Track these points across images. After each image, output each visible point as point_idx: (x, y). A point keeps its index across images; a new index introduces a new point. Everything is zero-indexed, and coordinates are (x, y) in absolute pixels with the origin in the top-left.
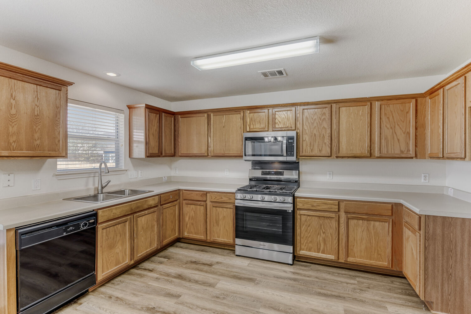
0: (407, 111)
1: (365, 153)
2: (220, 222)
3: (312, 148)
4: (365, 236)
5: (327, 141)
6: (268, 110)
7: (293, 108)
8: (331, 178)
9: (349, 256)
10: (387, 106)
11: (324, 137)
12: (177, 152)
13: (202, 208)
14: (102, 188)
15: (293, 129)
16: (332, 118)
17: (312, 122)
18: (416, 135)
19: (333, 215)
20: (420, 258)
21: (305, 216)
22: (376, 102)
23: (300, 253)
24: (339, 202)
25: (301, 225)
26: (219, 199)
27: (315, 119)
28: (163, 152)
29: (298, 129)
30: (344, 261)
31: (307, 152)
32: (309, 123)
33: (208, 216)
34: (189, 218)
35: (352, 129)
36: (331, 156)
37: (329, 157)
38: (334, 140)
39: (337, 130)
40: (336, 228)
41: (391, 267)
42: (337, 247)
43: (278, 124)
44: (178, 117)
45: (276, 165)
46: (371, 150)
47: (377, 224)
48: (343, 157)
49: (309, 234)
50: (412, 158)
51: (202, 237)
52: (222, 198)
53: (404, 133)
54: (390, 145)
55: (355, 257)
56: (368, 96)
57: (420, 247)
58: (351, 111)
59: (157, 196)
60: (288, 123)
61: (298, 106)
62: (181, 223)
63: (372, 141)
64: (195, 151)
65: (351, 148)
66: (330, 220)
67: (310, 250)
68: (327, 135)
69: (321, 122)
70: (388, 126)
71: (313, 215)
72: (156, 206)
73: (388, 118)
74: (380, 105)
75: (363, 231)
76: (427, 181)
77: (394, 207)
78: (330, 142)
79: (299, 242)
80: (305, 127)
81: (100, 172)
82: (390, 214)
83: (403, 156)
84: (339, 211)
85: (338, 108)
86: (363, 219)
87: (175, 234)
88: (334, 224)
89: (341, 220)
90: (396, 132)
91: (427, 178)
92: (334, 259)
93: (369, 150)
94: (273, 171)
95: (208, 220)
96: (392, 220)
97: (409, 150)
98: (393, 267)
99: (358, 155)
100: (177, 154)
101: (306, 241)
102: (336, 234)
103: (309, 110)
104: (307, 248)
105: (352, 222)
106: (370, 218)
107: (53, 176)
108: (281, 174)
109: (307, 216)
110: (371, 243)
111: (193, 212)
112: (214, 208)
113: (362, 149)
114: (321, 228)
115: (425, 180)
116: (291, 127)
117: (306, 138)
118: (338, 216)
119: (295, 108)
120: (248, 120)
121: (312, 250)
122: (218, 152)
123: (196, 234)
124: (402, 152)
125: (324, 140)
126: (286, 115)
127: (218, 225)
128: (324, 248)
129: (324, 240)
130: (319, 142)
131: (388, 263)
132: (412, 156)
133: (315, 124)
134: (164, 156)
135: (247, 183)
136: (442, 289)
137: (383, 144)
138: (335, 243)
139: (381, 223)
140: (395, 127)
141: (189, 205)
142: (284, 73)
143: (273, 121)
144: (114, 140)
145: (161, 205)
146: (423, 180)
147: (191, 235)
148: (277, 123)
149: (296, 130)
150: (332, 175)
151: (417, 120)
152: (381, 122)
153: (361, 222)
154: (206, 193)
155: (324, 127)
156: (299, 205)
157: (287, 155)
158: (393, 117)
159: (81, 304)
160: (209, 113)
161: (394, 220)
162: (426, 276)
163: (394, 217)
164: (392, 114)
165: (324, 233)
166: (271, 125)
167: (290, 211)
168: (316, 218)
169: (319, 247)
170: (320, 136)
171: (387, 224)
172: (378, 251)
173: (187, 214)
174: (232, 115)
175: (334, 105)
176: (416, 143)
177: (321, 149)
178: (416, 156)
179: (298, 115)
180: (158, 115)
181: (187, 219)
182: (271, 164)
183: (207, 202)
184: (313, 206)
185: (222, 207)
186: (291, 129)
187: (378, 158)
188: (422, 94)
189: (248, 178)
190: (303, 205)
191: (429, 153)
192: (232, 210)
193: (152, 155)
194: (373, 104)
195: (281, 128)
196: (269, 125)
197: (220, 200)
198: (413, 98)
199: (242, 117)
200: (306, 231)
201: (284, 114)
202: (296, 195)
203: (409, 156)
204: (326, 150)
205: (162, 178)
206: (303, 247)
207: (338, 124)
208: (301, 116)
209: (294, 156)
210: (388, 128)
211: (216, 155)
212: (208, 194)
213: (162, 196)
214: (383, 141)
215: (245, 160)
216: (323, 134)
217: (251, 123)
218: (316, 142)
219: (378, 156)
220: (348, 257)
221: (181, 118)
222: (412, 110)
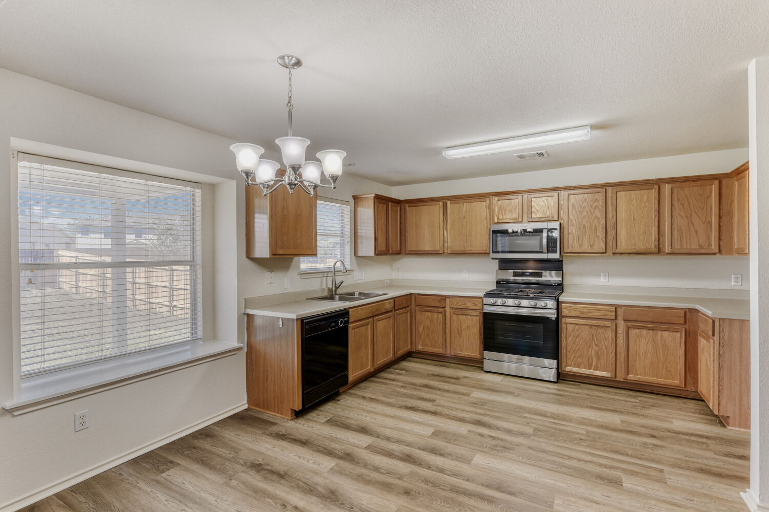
0: (708, 195)
1: (652, 248)
2: (464, 333)
3: (580, 242)
4: (650, 349)
5: (601, 233)
6: (523, 196)
7: (555, 194)
8: (607, 280)
9: (630, 372)
10: (681, 190)
11: (597, 229)
12: (403, 249)
13: (440, 315)
14: (337, 288)
15: (555, 219)
16: (607, 205)
17: (581, 210)
18: (719, 225)
19: (608, 323)
20: (713, 367)
21: (572, 325)
22: (666, 185)
23: (567, 370)
24: (616, 308)
25: (568, 336)
26: (461, 305)
27: (585, 207)
28: (390, 250)
29: (562, 219)
30: (624, 379)
31: (574, 248)
32: (576, 211)
33: (448, 325)
34: (424, 328)
35: (634, 219)
36: (606, 252)
37: (603, 253)
38: (610, 233)
39: (614, 220)
40: (612, 339)
41: (683, 386)
42: (614, 362)
43: (536, 214)
44: (405, 206)
45: (531, 264)
46: (659, 245)
47: (666, 334)
48: (621, 254)
49: (578, 347)
50: (715, 254)
51: (440, 351)
52: (465, 304)
53: (704, 223)
54: (685, 238)
55: (638, 375)
56: (654, 177)
57: (714, 355)
58: (633, 197)
59: (392, 300)
60: (548, 212)
61: (562, 191)
62: (414, 334)
63: (661, 233)
64: (427, 247)
65: (633, 242)
66: (605, 330)
67: (579, 367)
68: (601, 226)
69: (592, 210)
70: (683, 214)
71: (583, 323)
72: (391, 311)
73: (682, 204)
74: (672, 189)
75: (647, 343)
76: (740, 284)
77: (688, 313)
78: (604, 235)
79: (565, 355)
80: (571, 217)
81: (333, 271)
82: (683, 322)
83: (703, 251)
84: (616, 318)
85: (614, 193)
86: (647, 328)
87: (408, 346)
88: (610, 334)
89: (618, 329)
90: (693, 221)
91: (740, 280)
92: (610, 376)
93: (657, 244)
94: (527, 272)
95: (447, 330)
96: (686, 330)
97: (710, 245)
98: (687, 386)
99: (642, 251)
100: (403, 251)
101: (573, 355)
102: (612, 346)
103: (576, 195)
104: (575, 364)
105: (633, 332)
106: (656, 327)
107: (298, 275)
108: (540, 275)
109: (575, 325)
110: (657, 357)
111: (428, 321)
112: (455, 316)
113: (647, 243)
114: (593, 339)
115: (736, 282)
116: (553, 217)
117: (573, 231)
118: (614, 325)
119: (557, 193)
120: (496, 209)
121: (582, 366)
122: (458, 247)
123: (432, 347)
124: (701, 247)
125: (597, 233)
126: (546, 202)
127: (460, 336)
128: (597, 364)
129: (597, 354)
130: (589, 235)
131: (680, 382)
132: (714, 252)
133: (585, 213)
134: (391, 254)
135: (493, 287)
136: (740, 402)
137: (676, 237)
138: (611, 357)
139: (671, 333)
140: (691, 215)
141: (423, 313)
142: (545, 154)
143: (528, 210)
144: (339, 236)
145: (395, 310)
146: (733, 283)
147: (427, 348)
148: (534, 212)
149: (560, 220)
150: (607, 277)
151: (721, 206)
152: (673, 209)
153: (645, 331)
154: (443, 298)
155: (596, 217)
156: (565, 311)
157: (548, 252)
158: (689, 203)
159: (339, 401)
160: (445, 201)
161: (688, 329)
162: (721, 388)
163: (688, 325)
164: (688, 200)
165: (596, 345)
166: (526, 214)
167: (554, 319)
168: (587, 327)
169: (590, 363)
170: (591, 228)
171: (678, 334)
172: (667, 367)
173: (421, 323)
174: (474, 203)
175: (609, 190)
176: (719, 235)
177: (593, 243)
178: (720, 252)
179: (562, 202)
180: (385, 205)
181: (421, 329)
182: (524, 263)
183: (446, 309)
184: (582, 313)
185: (465, 315)
186: (552, 219)
187: (669, 254)
188: (727, 174)
189: (495, 281)
190: (570, 312)
191: (736, 247)
192: (478, 318)
193: (381, 253)
194: (662, 187)
195: (539, 218)
196: (524, 215)
197: (463, 306)
198: (716, 179)
199: (488, 205)
200: (574, 343)
201: (543, 201)
202: (561, 299)
203: (711, 252)
204: (599, 246)
205: (384, 280)
206: (569, 362)
207: (615, 213)
208: (566, 203)
209: (556, 253)
210: (682, 217)
211: (455, 252)
212: (447, 299)
213: (396, 299)
214: (675, 233)
215: (493, 259)
216: (595, 226)
217: (500, 213)
218: (585, 235)
219: (669, 252)
220: (628, 374)
221: (408, 207)
222: (715, 194)
